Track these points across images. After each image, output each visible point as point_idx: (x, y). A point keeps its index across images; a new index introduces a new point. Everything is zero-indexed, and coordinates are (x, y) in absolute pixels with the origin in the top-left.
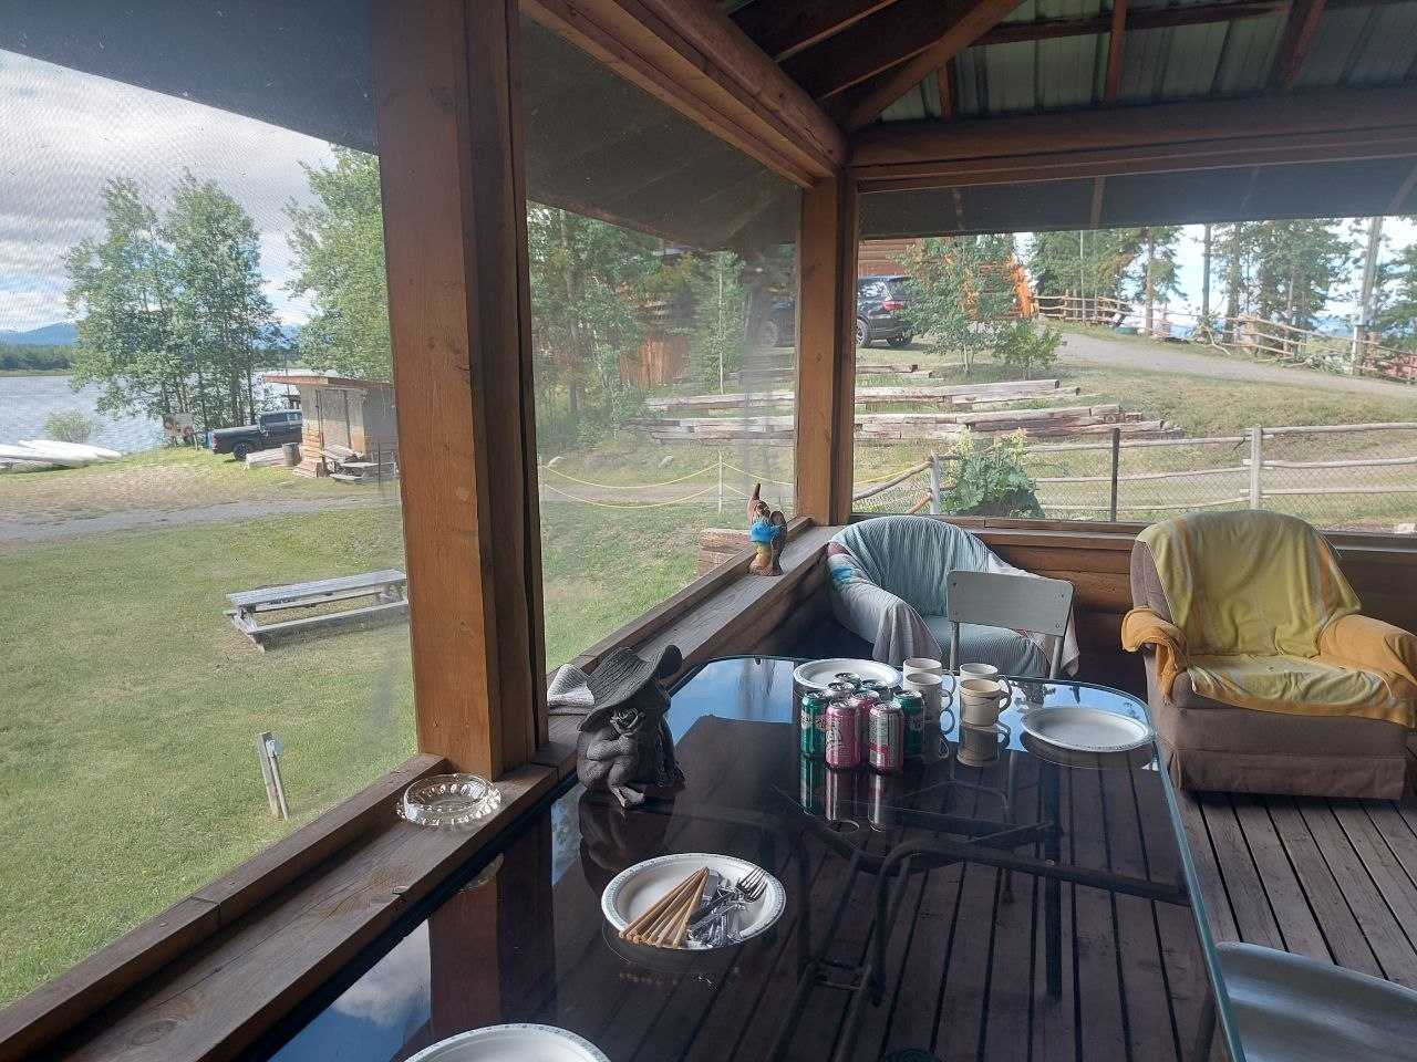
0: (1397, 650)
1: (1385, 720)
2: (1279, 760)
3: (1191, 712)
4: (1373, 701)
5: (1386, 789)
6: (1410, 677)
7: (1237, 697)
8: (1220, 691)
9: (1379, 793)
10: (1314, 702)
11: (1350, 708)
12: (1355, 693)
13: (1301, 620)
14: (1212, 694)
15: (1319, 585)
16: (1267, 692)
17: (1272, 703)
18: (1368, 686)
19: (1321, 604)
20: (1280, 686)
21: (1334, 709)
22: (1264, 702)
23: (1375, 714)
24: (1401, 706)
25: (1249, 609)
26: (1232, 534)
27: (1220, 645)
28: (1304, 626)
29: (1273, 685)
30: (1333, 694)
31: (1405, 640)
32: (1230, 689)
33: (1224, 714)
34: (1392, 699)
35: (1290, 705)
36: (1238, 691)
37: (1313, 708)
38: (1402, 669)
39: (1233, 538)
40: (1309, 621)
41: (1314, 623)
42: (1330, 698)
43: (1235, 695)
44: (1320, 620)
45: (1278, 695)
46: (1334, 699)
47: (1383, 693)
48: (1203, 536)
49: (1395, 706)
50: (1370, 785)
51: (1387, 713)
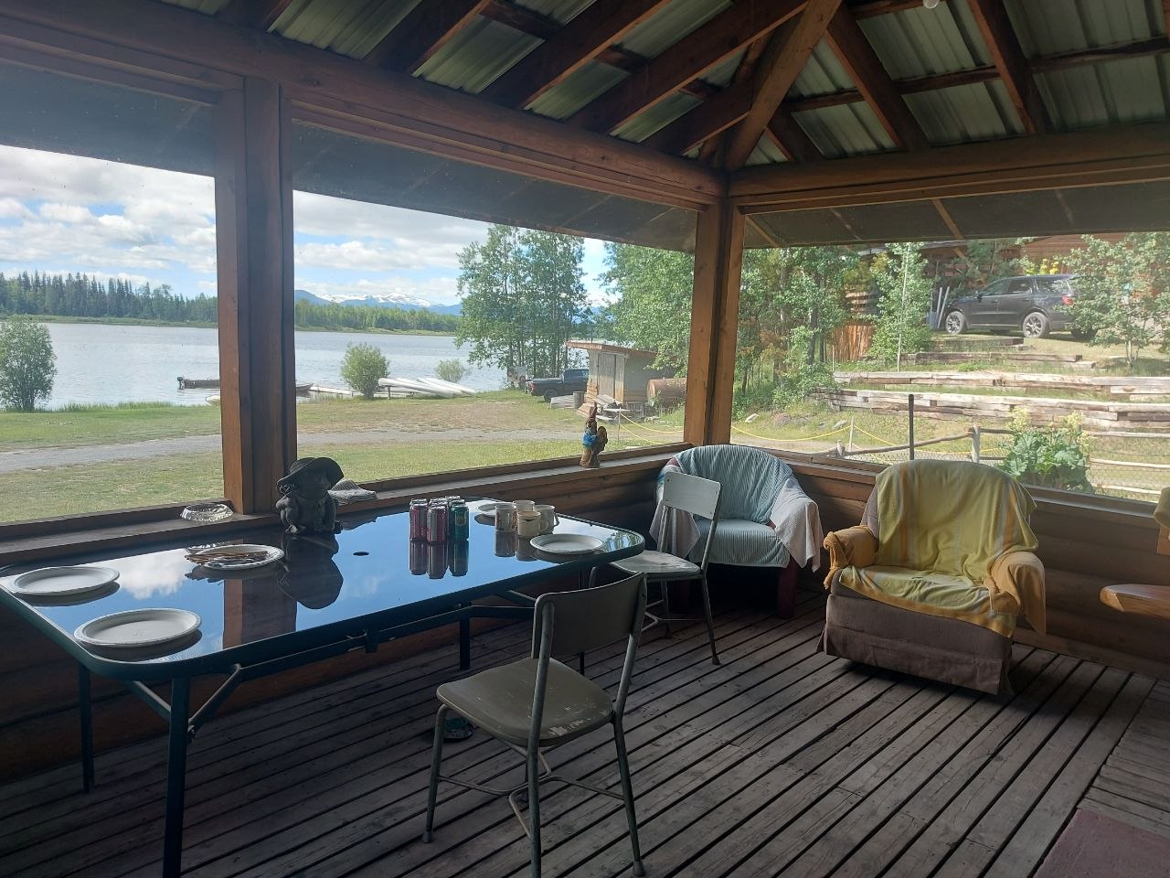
0: (1015, 576)
1: (985, 626)
2: (901, 645)
3: (839, 598)
4: (976, 611)
5: (986, 683)
6: (1017, 598)
7: (872, 591)
8: (859, 585)
9: (981, 686)
10: (930, 605)
11: (956, 613)
12: (963, 602)
13: (983, 551)
14: (853, 586)
15: (1004, 524)
16: (895, 591)
17: (896, 599)
18: (975, 598)
19: (1001, 539)
20: (907, 588)
21: (943, 611)
22: (890, 598)
23: (977, 621)
24: (999, 618)
25: (950, 538)
26: (944, 477)
27: (917, 562)
28: (984, 555)
29: (902, 587)
30: (945, 601)
31: (1024, 570)
32: (866, 583)
33: (863, 603)
34: (991, 612)
35: (910, 603)
36: (873, 587)
37: (927, 608)
38: (1012, 590)
39: (944, 481)
40: (989, 552)
41: (992, 554)
42: (943, 602)
43: (870, 589)
44: (997, 551)
45: (904, 593)
46: (945, 605)
47: (985, 606)
48: (919, 477)
49: (994, 617)
50: (973, 677)
51: (986, 622)
